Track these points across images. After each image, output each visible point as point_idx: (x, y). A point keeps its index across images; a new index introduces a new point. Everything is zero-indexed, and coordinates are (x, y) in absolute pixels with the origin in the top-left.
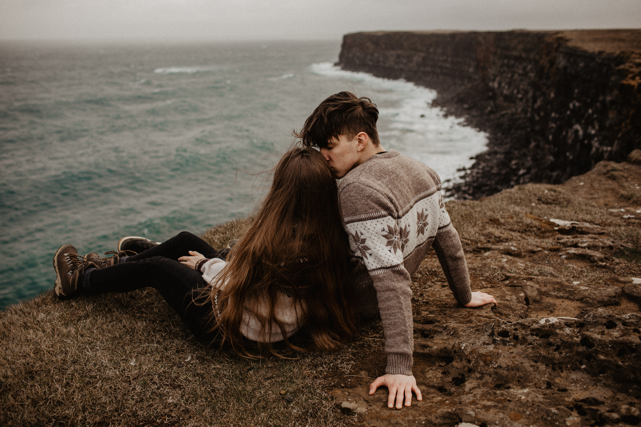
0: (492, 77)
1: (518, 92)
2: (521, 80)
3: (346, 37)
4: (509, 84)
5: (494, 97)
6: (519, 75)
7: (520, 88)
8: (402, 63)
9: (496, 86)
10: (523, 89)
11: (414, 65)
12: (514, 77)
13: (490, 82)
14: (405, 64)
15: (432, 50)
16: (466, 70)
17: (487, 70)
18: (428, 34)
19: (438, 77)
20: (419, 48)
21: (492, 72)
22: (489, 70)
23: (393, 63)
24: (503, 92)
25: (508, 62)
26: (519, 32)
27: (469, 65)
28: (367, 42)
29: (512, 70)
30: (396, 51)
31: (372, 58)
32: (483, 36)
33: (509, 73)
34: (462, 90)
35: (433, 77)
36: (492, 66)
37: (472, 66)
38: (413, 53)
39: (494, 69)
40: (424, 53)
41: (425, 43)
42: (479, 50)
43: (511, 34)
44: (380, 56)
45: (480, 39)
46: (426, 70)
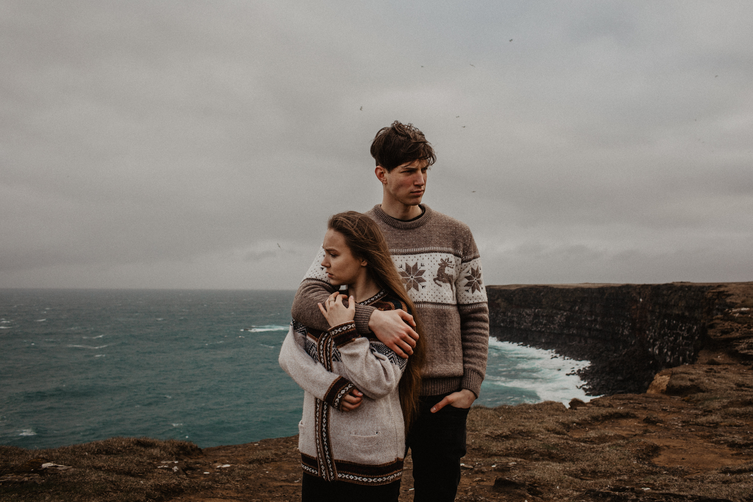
0: (651, 341)
2: (687, 345)
4: (673, 350)
6: (684, 338)
7: (685, 354)
8: (541, 323)
9: (657, 352)
10: (689, 355)
11: (557, 327)
12: (678, 341)
13: (650, 347)
14: (545, 325)
15: (577, 308)
16: (620, 332)
17: (645, 333)
18: (572, 288)
19: (586, 342)
20: (561, 305)
21: (651, 334)
22: (647, 332)
23: (530, 324)
24: (665, 359)
25: (669, 321)
26: (679, 284)
27: (623, 326)
28: (498, 298)
29: (675, 332)
30: (533, 310)
31: (504, 318)
32: (638, 290)
33: (671, 337)
34: (616, 357)
35: (580, 342)
36: (651, 328)
37: (627, 327)
38: (554, 311)
39: (653, 331)
40: (568, 312)
41: (568, 300)
42: (634, 307)
43: (670, 287)
44: (514, 315)
45: (634, 295)
46: (571, 332)
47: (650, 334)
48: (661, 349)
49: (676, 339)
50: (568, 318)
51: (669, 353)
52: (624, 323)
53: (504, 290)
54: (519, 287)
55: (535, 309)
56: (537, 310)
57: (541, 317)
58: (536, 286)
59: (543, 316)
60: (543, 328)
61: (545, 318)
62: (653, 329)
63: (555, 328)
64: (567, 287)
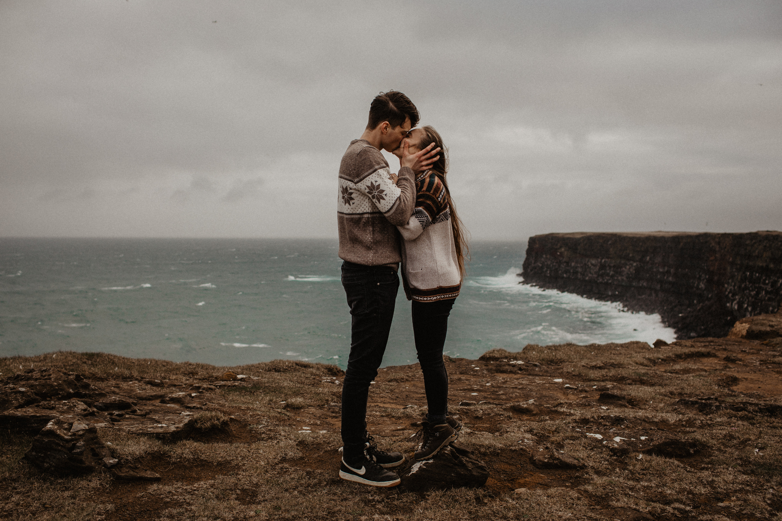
0: (730, 295)
2: (769, 299)
3: (533, 241)
6: (767, 292)
7: (768, 310)
8: (608, 275)
9: (736, 307)
11: (625, 279)
12: (760, 296)
13: (729, 303)
14: (612, 276)
15: (648, 258)
16: (696, 285)
17: (723, 286)
18: (643, 236)
19: (657, 295)
20: (631, 255)
21: (730, 288)
22: (726, 286)
23: (595, 276)
25: (751, 274)
26: (765, 233)
27: (699, 279)
28: (561, 247)
29: (757, 285)
30: (599, 260)
31: (567, 268)
32: (717, 240)
33: (753, 290)
34: (690, 312)
35: (650, 295)
36: (730, 281)
37: (703, 280)
38: (623, 262)
39: (733, 284)
40: (638, 263)
41: (638, 249)
42: (712, 258)
43: (753, 236)
44: (579, 265)
45: (713, 244)
46: (641, 285)
47: (728, 288)
48: (740, 304)
49: (758, 293)
50: (637, 270)
51: (750, 309)
52: (700, 276)
53: (568, 238)
54: (583, 235)
55: (602, 259)
56: (603, 261)
57: (608, 268)
58: (604, 234)
59: (610, 267)
60: (610, 280)
61: (612, 269)
62: (732, 281)
63: (623, 280)
64: (638, 236)
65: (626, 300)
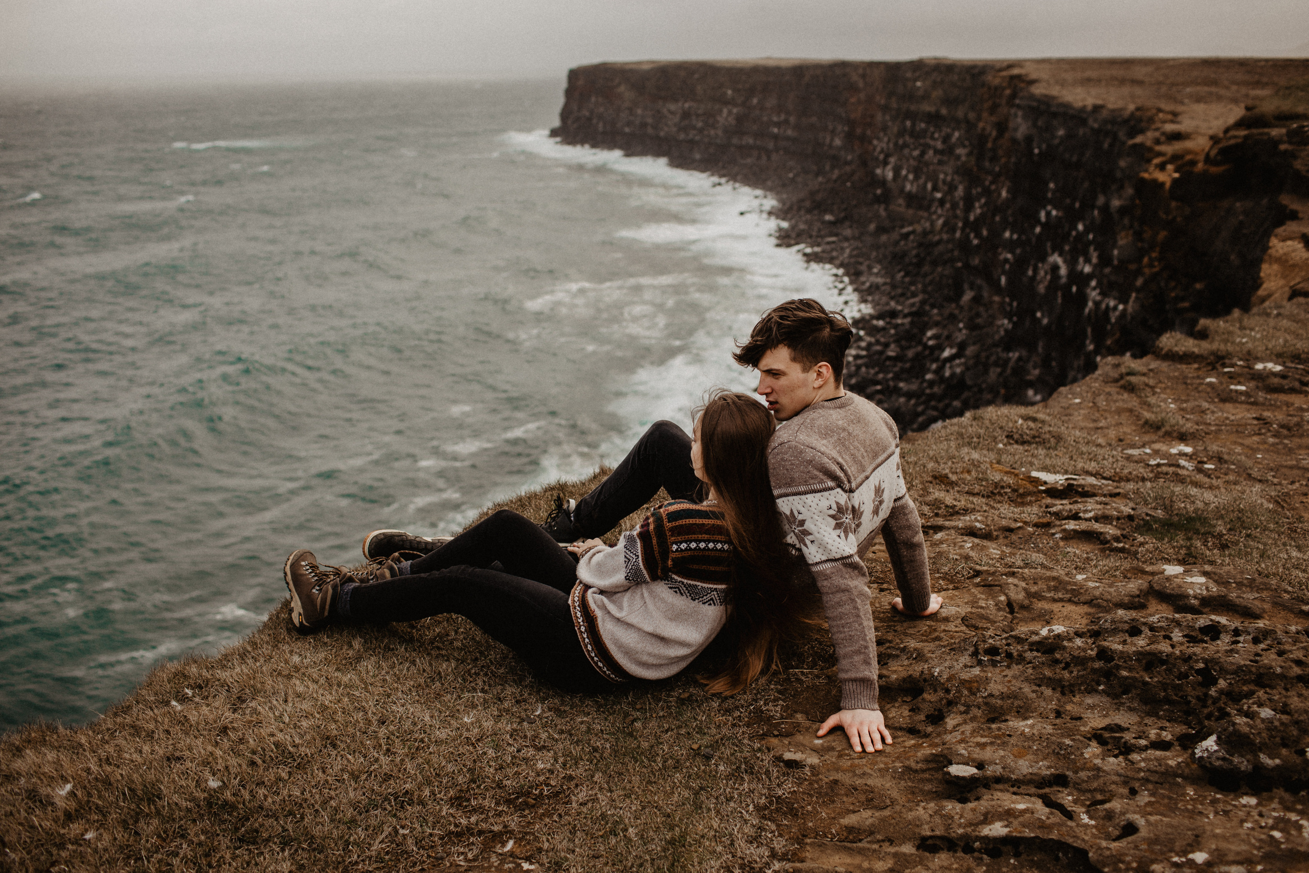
0: (882, 157)
1: (935, 188)
2: (940, 163)
3: (574, 75)
4: (917, 172)
5: (886, 199)
6: (936, 152)
7: (938, 178)
8: (694, 128)
9: (890, 175)
10: (944, 182)
11: (720, 133)
12: (926, 157)
13: (878, 167)
14: (701, 131)
15: (755, 101)
16: (827, 141)
17: (870, 142)
18: (747, 66)
19: (769, 158)
20: (729, 96)
22: (875, 142)
23: (674, 129)
24: (904, 187)
25: (913, 125)
26: (932, 62)
27: (833, 131)
28: (619, 84)
29: (922, 141)
30: (680, 104)
31: (630, 118)
32: (861, 71)
33: (915, 149)
34: (821, 184)
35: (759, 158)
36: (881, 135)
37: (840, 133)
38: (717, 106)
39: (886, 139)
40: (739, 108)
41: (740, 86)
42: (853, 100)
43: (918, 66)
44: (648, 113)
45: (855, 78)
46: (744, 143)
47: (880, 145)
48: (897, 171)
49: (923, 153)
50: (740, 119)
51: (911, 177)
52: (834, 128)
53: (632, 71)
54: (654, 66)
55: (684, 103)
56: (686, 105)
57: (694, 117)
58: (686, 62)
59: (698, 115)
60: (697, 135)
61: (701, 118)
62: (885, 135)
63: (717, 135)
64: (739, 66)
65: (724, 167)
